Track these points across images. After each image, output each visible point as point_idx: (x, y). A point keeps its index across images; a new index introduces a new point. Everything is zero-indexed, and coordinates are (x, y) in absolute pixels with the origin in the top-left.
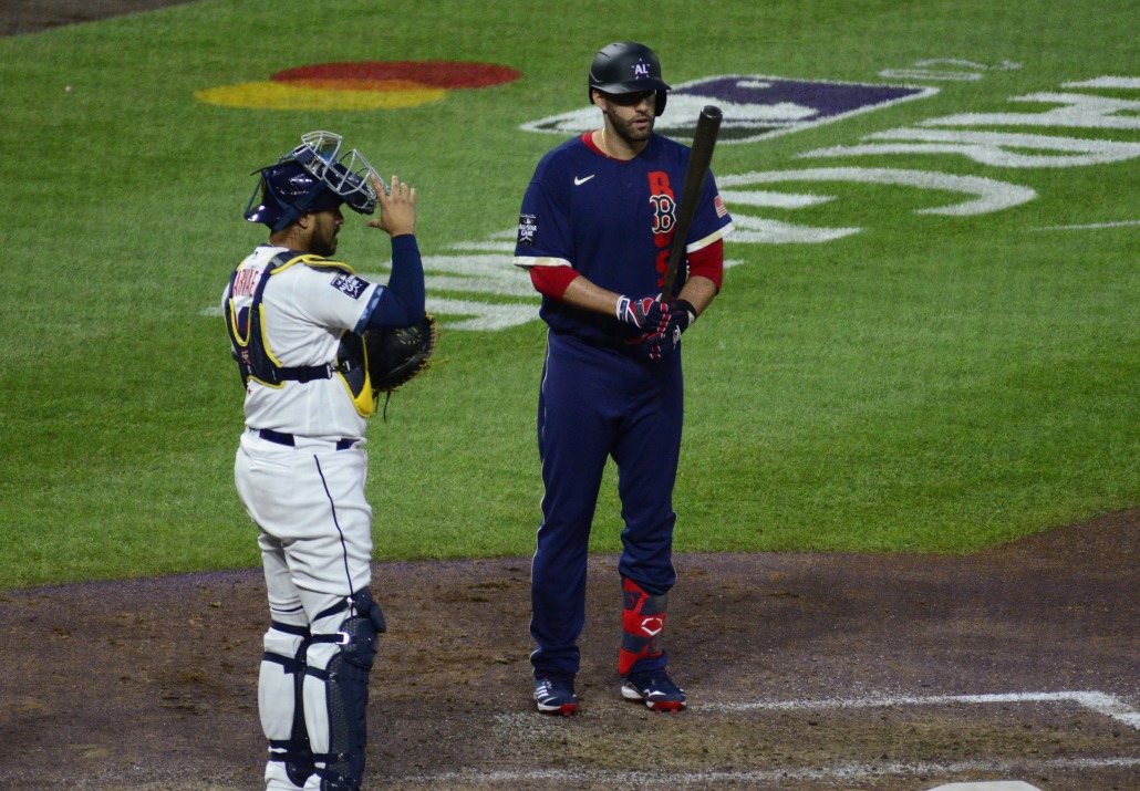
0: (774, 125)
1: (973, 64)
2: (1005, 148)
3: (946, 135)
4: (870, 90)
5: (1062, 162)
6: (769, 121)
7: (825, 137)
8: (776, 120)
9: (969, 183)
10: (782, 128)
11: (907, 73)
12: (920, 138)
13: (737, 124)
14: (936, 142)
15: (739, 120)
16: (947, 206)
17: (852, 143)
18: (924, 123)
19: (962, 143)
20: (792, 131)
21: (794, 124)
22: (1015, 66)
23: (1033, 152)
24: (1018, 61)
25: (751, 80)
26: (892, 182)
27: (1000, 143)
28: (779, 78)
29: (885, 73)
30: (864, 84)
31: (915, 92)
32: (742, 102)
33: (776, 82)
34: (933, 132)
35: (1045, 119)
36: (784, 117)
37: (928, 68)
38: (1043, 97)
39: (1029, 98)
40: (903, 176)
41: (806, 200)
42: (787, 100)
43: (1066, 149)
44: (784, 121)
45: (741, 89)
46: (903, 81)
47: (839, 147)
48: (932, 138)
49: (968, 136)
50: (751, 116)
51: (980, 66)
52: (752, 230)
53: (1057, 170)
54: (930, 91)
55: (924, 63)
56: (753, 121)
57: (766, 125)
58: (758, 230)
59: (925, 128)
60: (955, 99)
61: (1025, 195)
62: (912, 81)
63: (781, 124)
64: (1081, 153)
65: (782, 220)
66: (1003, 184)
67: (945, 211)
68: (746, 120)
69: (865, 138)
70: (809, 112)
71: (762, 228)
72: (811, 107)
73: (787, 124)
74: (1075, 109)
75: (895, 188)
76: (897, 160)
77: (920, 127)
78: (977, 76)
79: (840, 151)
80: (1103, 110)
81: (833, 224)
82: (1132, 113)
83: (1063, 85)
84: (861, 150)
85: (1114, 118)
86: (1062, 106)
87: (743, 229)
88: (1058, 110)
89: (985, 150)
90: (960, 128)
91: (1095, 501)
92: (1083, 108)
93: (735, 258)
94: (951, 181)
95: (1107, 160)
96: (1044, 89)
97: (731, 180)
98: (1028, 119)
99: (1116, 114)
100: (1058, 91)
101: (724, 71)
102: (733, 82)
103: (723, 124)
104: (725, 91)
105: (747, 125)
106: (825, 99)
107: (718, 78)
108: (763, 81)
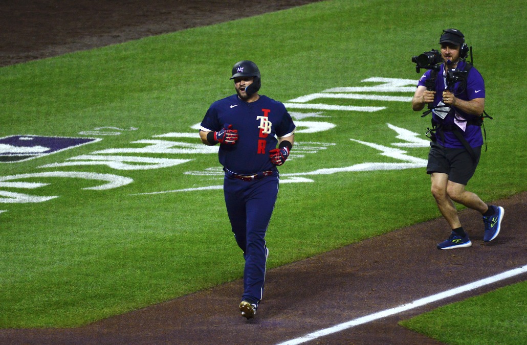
0: (32, 155)
1: (118, 129)
2: (124, 162)
3: (101, 158)
4: (74, 140)
5: (147, 167)
6: (29, 153)
7: (52, 159)
8: (32, 153)
9: (109, 177)
11: (90, 133)
12: (90, 159)
13: (15, 155)
14: (96, 160)
15: (17, 153)
16: (95, 186)
17: (62, 162)
18: (93, 153)
19: (107, 161)
20: (38, 157)
21: (39, 154)
22: (134, 129)
23: (135, 164)
24: (137, 127)
25: (25, 137)
26: (74, 176)
27: (123, 160)
28: (37, 136)
29: (81, 133)
30: (71, 137)
31: (92, 140)
32: (19, 146)
33: (36, 137)
34: (95, 156)
35: (143, 150)
36: (36, 151)
37: (100, 130)
38: (143, 141)
39: (139, 142)
40: (82, 175)
41: (38, 185)
42: (38, 145)
43: (149, 162)
45: (20, 140)
46: (88, 136)
47: (56, 163)
48: (95, 159)
49: (110, 158)
50: (22, 151)
51: (121, 129)
52: (13, 198)
53: (144, 170)
54: (98, 140)
55: (98, 129)
56: (23, 153)
57: (28, 155)
58: (16, 198)
59: (93, 155)
60: (109, 142)
61: (128, 181)
62: (91, 136)
63: (34, 154)
64: (155, 164)
65: (26, 193)
66: (120, 177)
67: (95, 188)
68: (20, 153)
69: (67, 159)
70: (47, 149)
71: (17, 197)
72: (48, 147)
73: (36, 155)
74: (155, 146)
75: (77, 179)
76: (79, 168)
77: (91, 154)
78: (119, 133)
79: (56, 165)
80: (168, 146)
81: (47, 195)
82: (179, 147)
83: (153, 136)
84: (65, 164)
85: (171, 149)
86: (151, 144)
87: (9, 198)
88: (149, 146)
89: (115, 163)
90: (107, 154)
91: (132, 305)
92: (159, 146)
93: (3, 210)
94: (100, 176)
95: (165, 166)
96: (145, 138)
97: (9, 177)
98: (137, 150)
99: (172, 148)
100: (151, 139)
101: (15, 133)
102: (18, 137)
103: (11, 155)
104: (15, 142)
105: (19, 155)
106: (53, 144)
107: (12, 136)
108: (29, 137)
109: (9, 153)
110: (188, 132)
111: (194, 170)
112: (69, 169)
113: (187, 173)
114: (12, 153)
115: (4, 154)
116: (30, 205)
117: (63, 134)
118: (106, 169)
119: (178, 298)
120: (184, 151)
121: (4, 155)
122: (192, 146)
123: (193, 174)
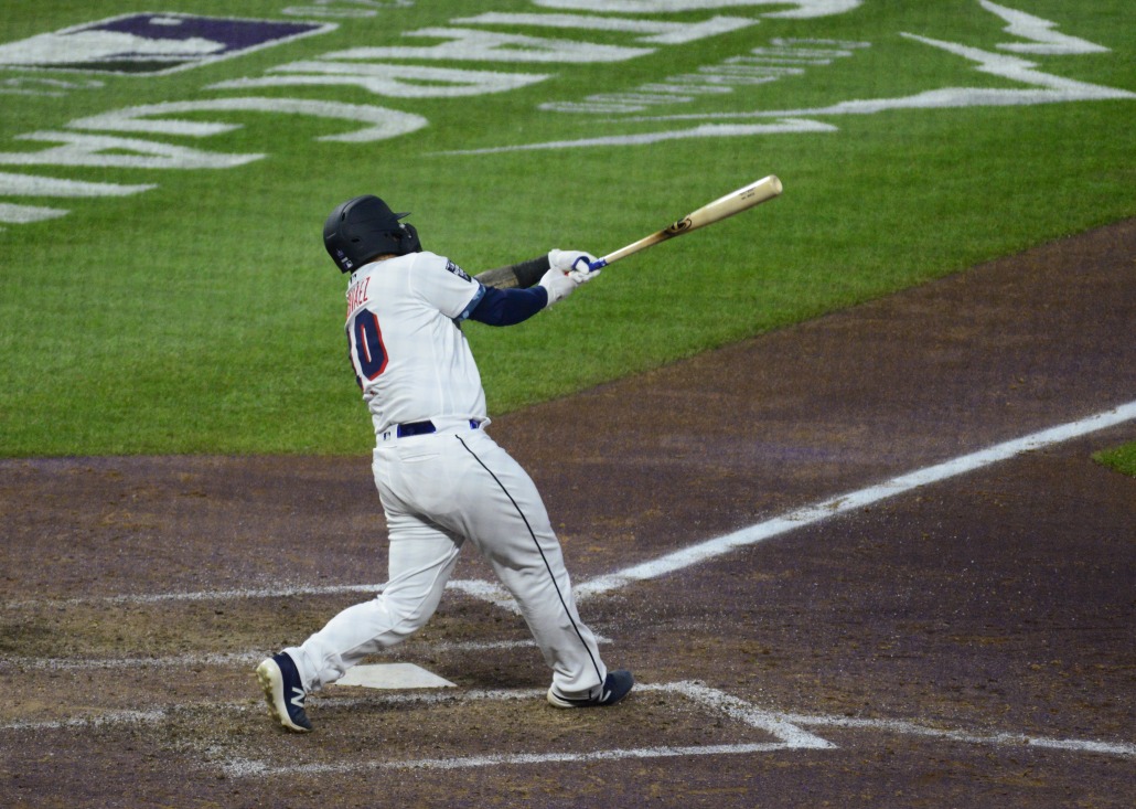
0: (184, 58)
2: (399, 80)
3: (343, 68)
4: (274, 27)
6: (181, 55)
7: (236, 69)
8: (187, 54)
9: (369, 112)
10: (191, 61)
11: (308, 10)
12: (321, 70)
13: (149, 58)
14: (335, 74)
15: (152, 55)
16: (345, 133)
17: (259, 75)
19: (360, 75)
20: (202, 64)
21: (203, 58)
23: (425, 83)
25: (163, 17)
26: (292, 110)
27: (395, 75)
28: (190, 15)
29: (288, 10)
30: (269, 21)
31: (316, 27)
32: (154, 36)
33: (188, 19)
34: (332, 65)
35: (437, 52)
36: (194, 50)
38: (433, 32)
39: (421, 33)
40: (308, 106)
41: (216, 128)
42: (197, 35)
44: (194, 55)
45: (155, 25)
46: (304, 18)
47: (246, 78)
48: (332, 70)
49: (362, 68)
50: (163, 50)
52: (164, 157)
54: (329, 27)
56: (165, 55)
57: (177, 59)
58: (171, 157)
60: (351, 35)
61: (414, 123)
62: (312, 17)
63: (191, 58)
65: (193, 147)
67: (345, 138)
68: (159, 54)
69: (269, 70)
70: (215, 46)
71: (174, 155)
72: (219, 41)
73: (196, 58)
74: (462, 43)
75: (297, 117)
76: (300, 91)
77: (320, 60)
79: (246, 82)
80: (489, 45)
81: (241, 150)
82: (515, 47)
83: (452, 21)
84: (266, 81)
85: (498, 52)
86: (450, 40)
87: (155, 155)
88: (447, 44)
89: (379, 81)
90: (356, 61)
92: (468, 43)
93: (149, 182)
94: (349, 111)
95: (492, 89)
96: (435, 24)
97: (145, 109)
98: (421, 52)
99: (500, 48)
100: (448, 26)
101: (138, 8)
102: (147, 19)
103: (136, 58)
104: (140, 27)
105: (158, 59)
106: (232, 35)
107: (133, 15)
108: (174, 18)
109: (134, 54)
110: (530, 12)
111: (560, 99)
112: (276, 92)
113: (545, 106)
114: (143, 55)
115: (123, 55)
116: (205, 173)
117: (248, 13)
118: (360, 96)
120: (527, 56)
121: (124, 58)
122: (545, 46)
123: (559, 109)
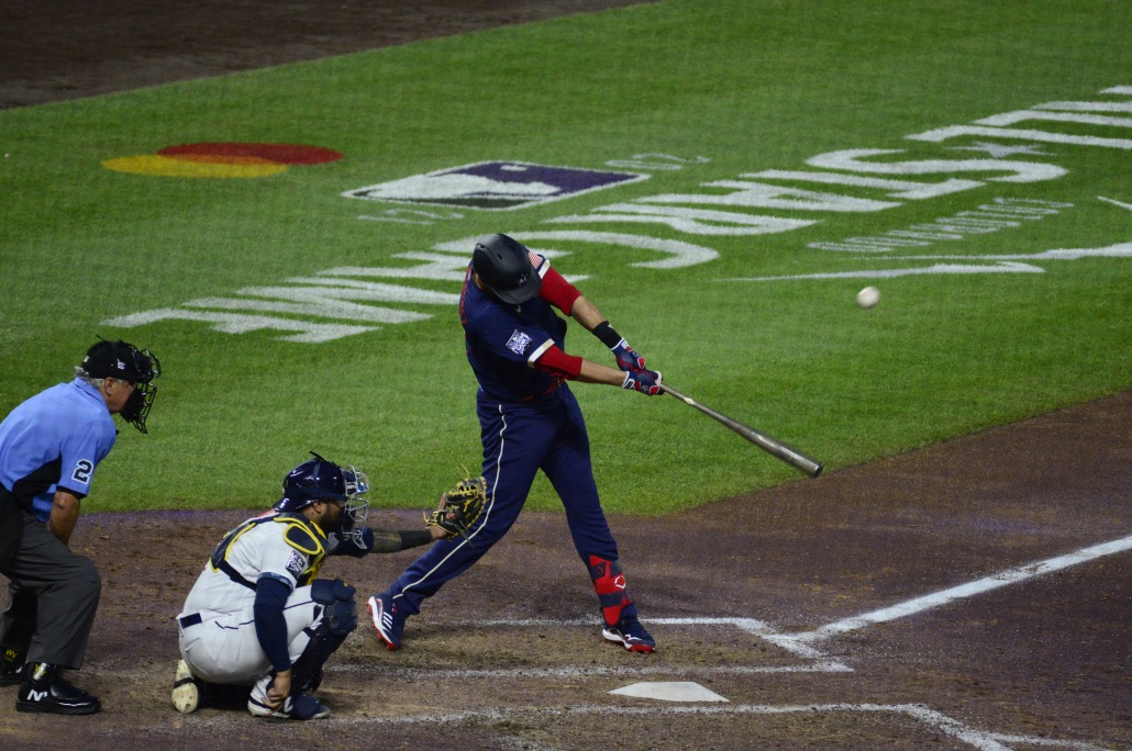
0: (528, 198)
1: (675, 158)
2: (697, 220)
3: (654, 210)
4: (599, 175)
5: (739, 231)
6: (525, 195)
7: (569, 208)
8: (530, 195)
9: (672, 245)
10: (533, 201)
11: (623, 163)
12: (635, 211)
13: (500, 197)
14: (647, 214)
15: (502, 194)
16: (653, 261)
17: (586, 213)
18: (638, 200)
19: (666, 216)
20: (542, 203)
21: (543, 198)
22: (706, 160)
23: (717, 224)
24: (708, 157)
25: (512, 165)
26: (613, 242)
27: (693, 217)
28: (533, 164)
29: (611, 163)
30: (595, 171)
31: (632, 177)
32: (505, 181)
33: (531, 167)
34: (644, 207)
35: (728, 200)
36: (536, 192)
37: (642, 160)
38: (725, 184)
39: (715, 184)
40: (624, 239)
42: (538, 180)
43: (741, 222)
44: (536, 195)
45: (504, 171)
46: (623, 169)
47: (575, 216)
48: (644, 211)
49: (669, 210)
50: (511, 191)
51: (680, 160)
53: (734, 237)
54: (643, 177)
55: (639, 156)
56: (513, 195)
57: (522, 198)
59: (639, 204)
60: (661, 183)
61: (708, 255)
62: (630, 169)
63: (533, 198)
64: (752, 226)
66: (694, 246)
67: (652, 265)
68: (508, 194)
69: (594, 210)
70: (553, 189)
72: (556, 185)
73: (537, 198)
74: (748, 193)
75: (615, 247)
76: (618, 227)
77: (635, 203)
78: (678, 167)
79: (576, 218)
80: (770, 195)
82: (790, 197)
83: (741, 175)
84: (592, 218)
85: (776, 201)
86: (739, 190)
88: (737, 193)
89: (681, 221)
90: (663, 204)
91: (754, 480)
92: (753, 193)
94: (656, 243)
95: (772, 230)
96: (727, 177)
98: (715, 199)
99: (778, 198)
100: (738, 179)
101: (493, 157)
102: (499, 166)
103: (490, 197)
104: (493, 172)
105: (507, 198)
106: (566, 180)
107: (488, 162)
108: (519, 166)
109: (488, 193)
110: (804, 171)
111: (824, 240)
112: (599, 227)
113: (813, 245)
114: (495, 194)
115: (479, 194)
117: (579, 164)
118: (666, 232)
119: (834, 472)
120: (800, 205)
121: (480, 196)
122: (814, 197)
123: (823, 247)
